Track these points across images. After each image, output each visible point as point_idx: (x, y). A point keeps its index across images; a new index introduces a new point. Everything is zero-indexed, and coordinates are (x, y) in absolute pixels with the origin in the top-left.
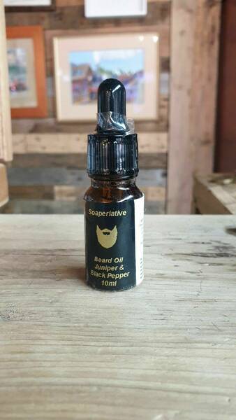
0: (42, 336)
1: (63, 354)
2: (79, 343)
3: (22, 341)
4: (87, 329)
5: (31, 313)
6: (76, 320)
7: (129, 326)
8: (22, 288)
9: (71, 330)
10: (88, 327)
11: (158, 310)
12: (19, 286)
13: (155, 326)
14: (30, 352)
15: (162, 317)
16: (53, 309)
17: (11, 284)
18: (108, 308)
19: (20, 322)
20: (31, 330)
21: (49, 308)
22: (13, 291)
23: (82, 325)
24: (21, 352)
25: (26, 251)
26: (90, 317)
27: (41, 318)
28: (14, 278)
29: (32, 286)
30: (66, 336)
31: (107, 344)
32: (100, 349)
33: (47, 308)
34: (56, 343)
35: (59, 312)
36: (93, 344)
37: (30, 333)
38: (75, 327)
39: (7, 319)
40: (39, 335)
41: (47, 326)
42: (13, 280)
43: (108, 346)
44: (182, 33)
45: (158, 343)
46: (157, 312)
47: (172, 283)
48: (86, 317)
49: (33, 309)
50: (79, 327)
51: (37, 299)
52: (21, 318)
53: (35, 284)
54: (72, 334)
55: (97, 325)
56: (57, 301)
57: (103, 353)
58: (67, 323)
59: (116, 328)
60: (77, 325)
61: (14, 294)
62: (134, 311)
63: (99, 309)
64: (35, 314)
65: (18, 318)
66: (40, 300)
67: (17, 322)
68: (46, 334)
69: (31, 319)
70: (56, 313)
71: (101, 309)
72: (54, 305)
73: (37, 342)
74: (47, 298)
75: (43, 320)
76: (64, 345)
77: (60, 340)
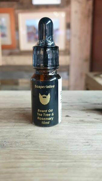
0: (24, 157)
1: (37, 168)
2: (45, 160)
3: (13, 160)
4: (48, 152)
5: (16, 142)
6: (41, 146)
7: (71, 149)
8: (10, 129)
9: (40, 152)
10: (49, 150)
11: (85, 140)
12: (8, 127)
13: (86, 149)
14: (18, 167)
15: (88, 144)
16: (28, 140)
17: (4, 126)
18: (58, 139)
20: (17, 153)
21: (26, 140)
22: (5, 130)
23: (45, 149)
24: (12, 167)
25: (10, 109)
26: (49, 145)
27: (22, 146)
28: (5, 123)
29: (15, 127)
31: (61, 160)
32: (58, 164)
33: (24, 140)
34: (32, 161)
35: (32, 142)
36: (53, 161)
37: (17, 155)
38: (41, 150)
39: (3, 146)
40: (21, 156)
41: (26, 150)
42: (5, 124)
43: (62, 162)
44: (76, 12)
45: (90, 159)
46: (84, 141)
47: (89, 125)
48: (47, 145)
49: (17, 140)
50: (43, 150)
51: (18, 134)
52: (10, 145)
53: (17, 126)
55: (54, 149)
56: (29, 136)
57: (60, 167)
58: (37, 148)
59: (64, 151)
60: (42, 149)
61: (6, 132)
62: (72, 141)
63: (53, 140)
64: (18, 143)
65: (9, 146)
66: (20, 135)
67: (8, 148)
68: (26, 155)
69: (17, 146)
70: (30, 142)
71: (54, 140)
72: (28, 138)
73: (21, 161)
74: (24, 134)
75: (23, 146)
76: (37, 162)
77: (34, 159)
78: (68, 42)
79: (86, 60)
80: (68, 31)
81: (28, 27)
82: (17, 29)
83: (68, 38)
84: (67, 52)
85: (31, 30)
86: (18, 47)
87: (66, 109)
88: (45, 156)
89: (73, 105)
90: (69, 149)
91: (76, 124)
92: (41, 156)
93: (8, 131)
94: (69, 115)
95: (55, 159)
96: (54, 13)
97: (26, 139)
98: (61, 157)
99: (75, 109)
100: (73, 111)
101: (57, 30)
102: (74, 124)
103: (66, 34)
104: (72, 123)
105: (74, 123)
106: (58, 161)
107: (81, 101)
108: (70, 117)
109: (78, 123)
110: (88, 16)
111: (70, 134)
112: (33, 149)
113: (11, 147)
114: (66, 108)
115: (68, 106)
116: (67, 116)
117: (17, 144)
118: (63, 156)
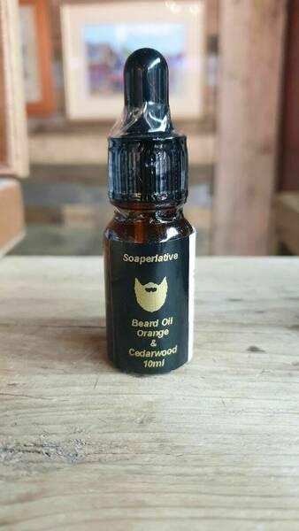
0: (147, 498)
2: (216, 512)
5: (113, 445)
6: (196, 460)
8: (85, 394)
10: (219, 473)
12: (78, 389)
16: (149, 437)
18: (241, 433)
19: (100, 466)
21: (141, 435)
22: (71, 400)
23: (210, 470)
26: (217, 454)
27: (134, 457)
28: (66, 373)
29: (100, 388)
30: (191, 497)
31: (268, 513)
33: (137, 435)
35: (162, 443)
36: (243, 514)
37: (124, 491)
38: (199, 475)
39: (75, 459)
40: (140, 497)
42: (68, 378)
43: (272, 520)
44: (237, 2)
49: (114, 436)
50: (205, 475)
53: (104, 384)
54: (200, 493)
55: (235, 470)
56: (150, 420)
58: (183, 466)
59: (270, 476)
60: (199, 470)
61: (73, 405)
62: (287, 439)
63: (226, 436)
64: (121, 447)
65: (92, 457)
66: (121, 417)
67: (93, 467)
68: (153, 493)
69: (117, 460)
70: (156, 445)
71: (230, 436)
72: (149, 429)
73: (142, 513)
74: (132, 415)
75: (139, 460)
76: (193, 518)
77: (181, 506)
78: (211, 95)
79: (265, 150)
80: (212, 60)
81: (92, 49)
82: (58, 54)
83: (212, 81)
84: (209, 124)
85: (99, 58)
86: (62, 109)
87: (242, 325)
88: (214, 498)
89: (261, 308)
90: (285, 471)
91: (288, 379)
92: (203, 496)
93: (81, 404)
94: (257, 345)
95: (249, 507)
96: (166, 3)
97: (142, 432)
98: (264, 499)
99: (270, 325)
100: (268, 331)
101: (179, 57)
102: (279, 379)
103: (207, 70)
104: (273, 375)
105: (280, 376)
106: (259, 514)
107: (284, 295)
108: (263, 351)
109: (290, 375)
110: (275, 15)
111: (274, 413)
112: (171, 470)
113: (100, 460)
114: (245, 322)
115: (248, 311)
116: (253, 349)
117: (119, 451)
118: (270, 496)
